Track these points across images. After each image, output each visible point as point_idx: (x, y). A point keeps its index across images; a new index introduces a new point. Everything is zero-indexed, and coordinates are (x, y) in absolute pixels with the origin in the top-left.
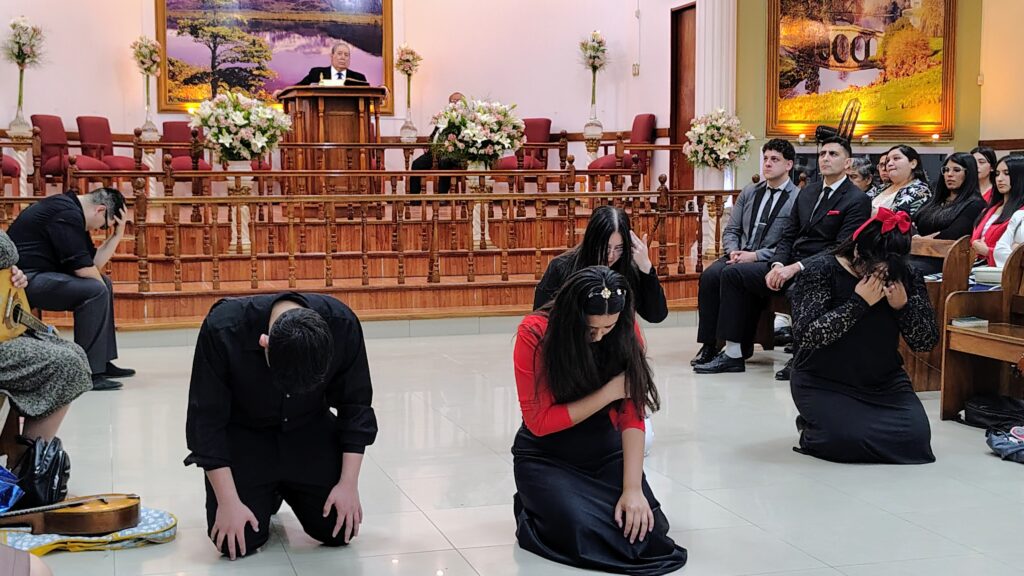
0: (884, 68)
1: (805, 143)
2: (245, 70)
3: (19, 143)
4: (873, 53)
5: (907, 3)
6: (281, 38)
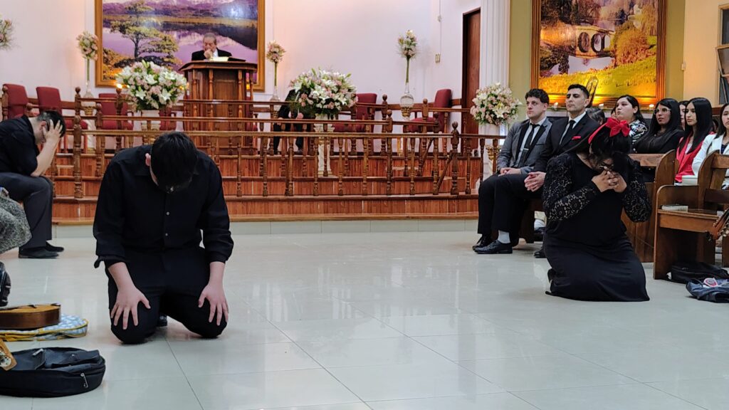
0: (615, 57)
2: (159, 58)
4: (607, 46)
5: (631, 11)
6: (184, 35)
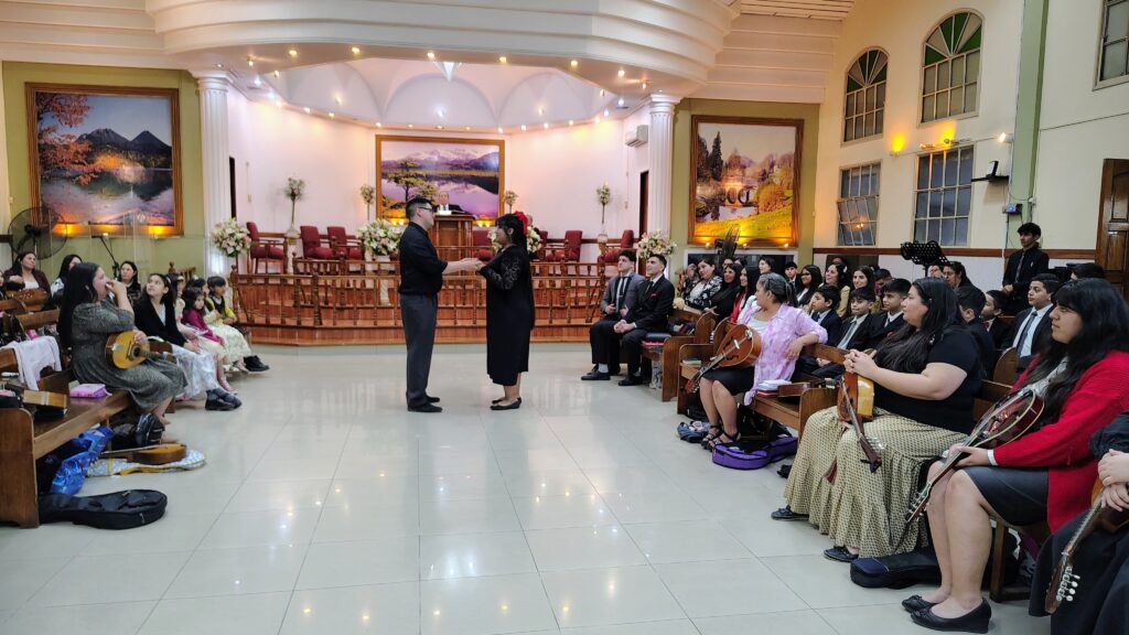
0: (758, 207)
1: (710, 248)
4: (751, 198)
5: (771, 171)
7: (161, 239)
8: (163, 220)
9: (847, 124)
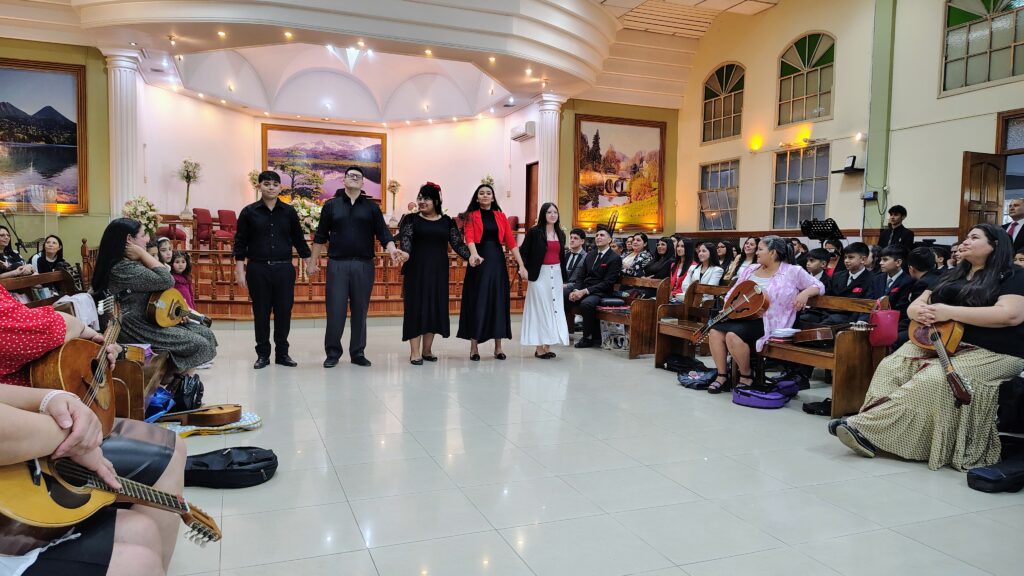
0: (630, 196)
1: (591, 233)
2: (310, 189)
3: (186, 223)
4: (625, 188)
5: (641, 165)
7: (62, 217)
8: (64, 197)
9: (705, 128)
